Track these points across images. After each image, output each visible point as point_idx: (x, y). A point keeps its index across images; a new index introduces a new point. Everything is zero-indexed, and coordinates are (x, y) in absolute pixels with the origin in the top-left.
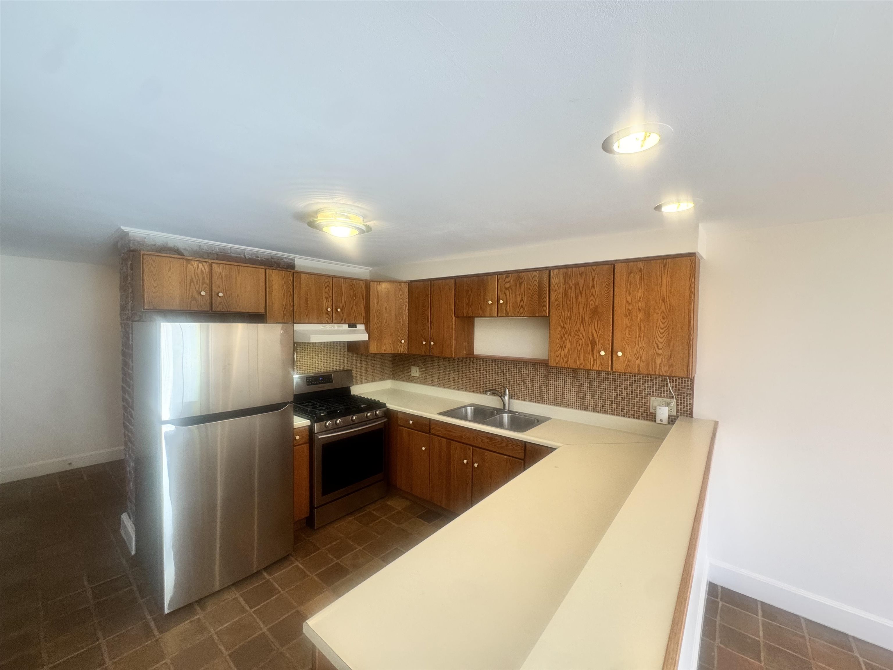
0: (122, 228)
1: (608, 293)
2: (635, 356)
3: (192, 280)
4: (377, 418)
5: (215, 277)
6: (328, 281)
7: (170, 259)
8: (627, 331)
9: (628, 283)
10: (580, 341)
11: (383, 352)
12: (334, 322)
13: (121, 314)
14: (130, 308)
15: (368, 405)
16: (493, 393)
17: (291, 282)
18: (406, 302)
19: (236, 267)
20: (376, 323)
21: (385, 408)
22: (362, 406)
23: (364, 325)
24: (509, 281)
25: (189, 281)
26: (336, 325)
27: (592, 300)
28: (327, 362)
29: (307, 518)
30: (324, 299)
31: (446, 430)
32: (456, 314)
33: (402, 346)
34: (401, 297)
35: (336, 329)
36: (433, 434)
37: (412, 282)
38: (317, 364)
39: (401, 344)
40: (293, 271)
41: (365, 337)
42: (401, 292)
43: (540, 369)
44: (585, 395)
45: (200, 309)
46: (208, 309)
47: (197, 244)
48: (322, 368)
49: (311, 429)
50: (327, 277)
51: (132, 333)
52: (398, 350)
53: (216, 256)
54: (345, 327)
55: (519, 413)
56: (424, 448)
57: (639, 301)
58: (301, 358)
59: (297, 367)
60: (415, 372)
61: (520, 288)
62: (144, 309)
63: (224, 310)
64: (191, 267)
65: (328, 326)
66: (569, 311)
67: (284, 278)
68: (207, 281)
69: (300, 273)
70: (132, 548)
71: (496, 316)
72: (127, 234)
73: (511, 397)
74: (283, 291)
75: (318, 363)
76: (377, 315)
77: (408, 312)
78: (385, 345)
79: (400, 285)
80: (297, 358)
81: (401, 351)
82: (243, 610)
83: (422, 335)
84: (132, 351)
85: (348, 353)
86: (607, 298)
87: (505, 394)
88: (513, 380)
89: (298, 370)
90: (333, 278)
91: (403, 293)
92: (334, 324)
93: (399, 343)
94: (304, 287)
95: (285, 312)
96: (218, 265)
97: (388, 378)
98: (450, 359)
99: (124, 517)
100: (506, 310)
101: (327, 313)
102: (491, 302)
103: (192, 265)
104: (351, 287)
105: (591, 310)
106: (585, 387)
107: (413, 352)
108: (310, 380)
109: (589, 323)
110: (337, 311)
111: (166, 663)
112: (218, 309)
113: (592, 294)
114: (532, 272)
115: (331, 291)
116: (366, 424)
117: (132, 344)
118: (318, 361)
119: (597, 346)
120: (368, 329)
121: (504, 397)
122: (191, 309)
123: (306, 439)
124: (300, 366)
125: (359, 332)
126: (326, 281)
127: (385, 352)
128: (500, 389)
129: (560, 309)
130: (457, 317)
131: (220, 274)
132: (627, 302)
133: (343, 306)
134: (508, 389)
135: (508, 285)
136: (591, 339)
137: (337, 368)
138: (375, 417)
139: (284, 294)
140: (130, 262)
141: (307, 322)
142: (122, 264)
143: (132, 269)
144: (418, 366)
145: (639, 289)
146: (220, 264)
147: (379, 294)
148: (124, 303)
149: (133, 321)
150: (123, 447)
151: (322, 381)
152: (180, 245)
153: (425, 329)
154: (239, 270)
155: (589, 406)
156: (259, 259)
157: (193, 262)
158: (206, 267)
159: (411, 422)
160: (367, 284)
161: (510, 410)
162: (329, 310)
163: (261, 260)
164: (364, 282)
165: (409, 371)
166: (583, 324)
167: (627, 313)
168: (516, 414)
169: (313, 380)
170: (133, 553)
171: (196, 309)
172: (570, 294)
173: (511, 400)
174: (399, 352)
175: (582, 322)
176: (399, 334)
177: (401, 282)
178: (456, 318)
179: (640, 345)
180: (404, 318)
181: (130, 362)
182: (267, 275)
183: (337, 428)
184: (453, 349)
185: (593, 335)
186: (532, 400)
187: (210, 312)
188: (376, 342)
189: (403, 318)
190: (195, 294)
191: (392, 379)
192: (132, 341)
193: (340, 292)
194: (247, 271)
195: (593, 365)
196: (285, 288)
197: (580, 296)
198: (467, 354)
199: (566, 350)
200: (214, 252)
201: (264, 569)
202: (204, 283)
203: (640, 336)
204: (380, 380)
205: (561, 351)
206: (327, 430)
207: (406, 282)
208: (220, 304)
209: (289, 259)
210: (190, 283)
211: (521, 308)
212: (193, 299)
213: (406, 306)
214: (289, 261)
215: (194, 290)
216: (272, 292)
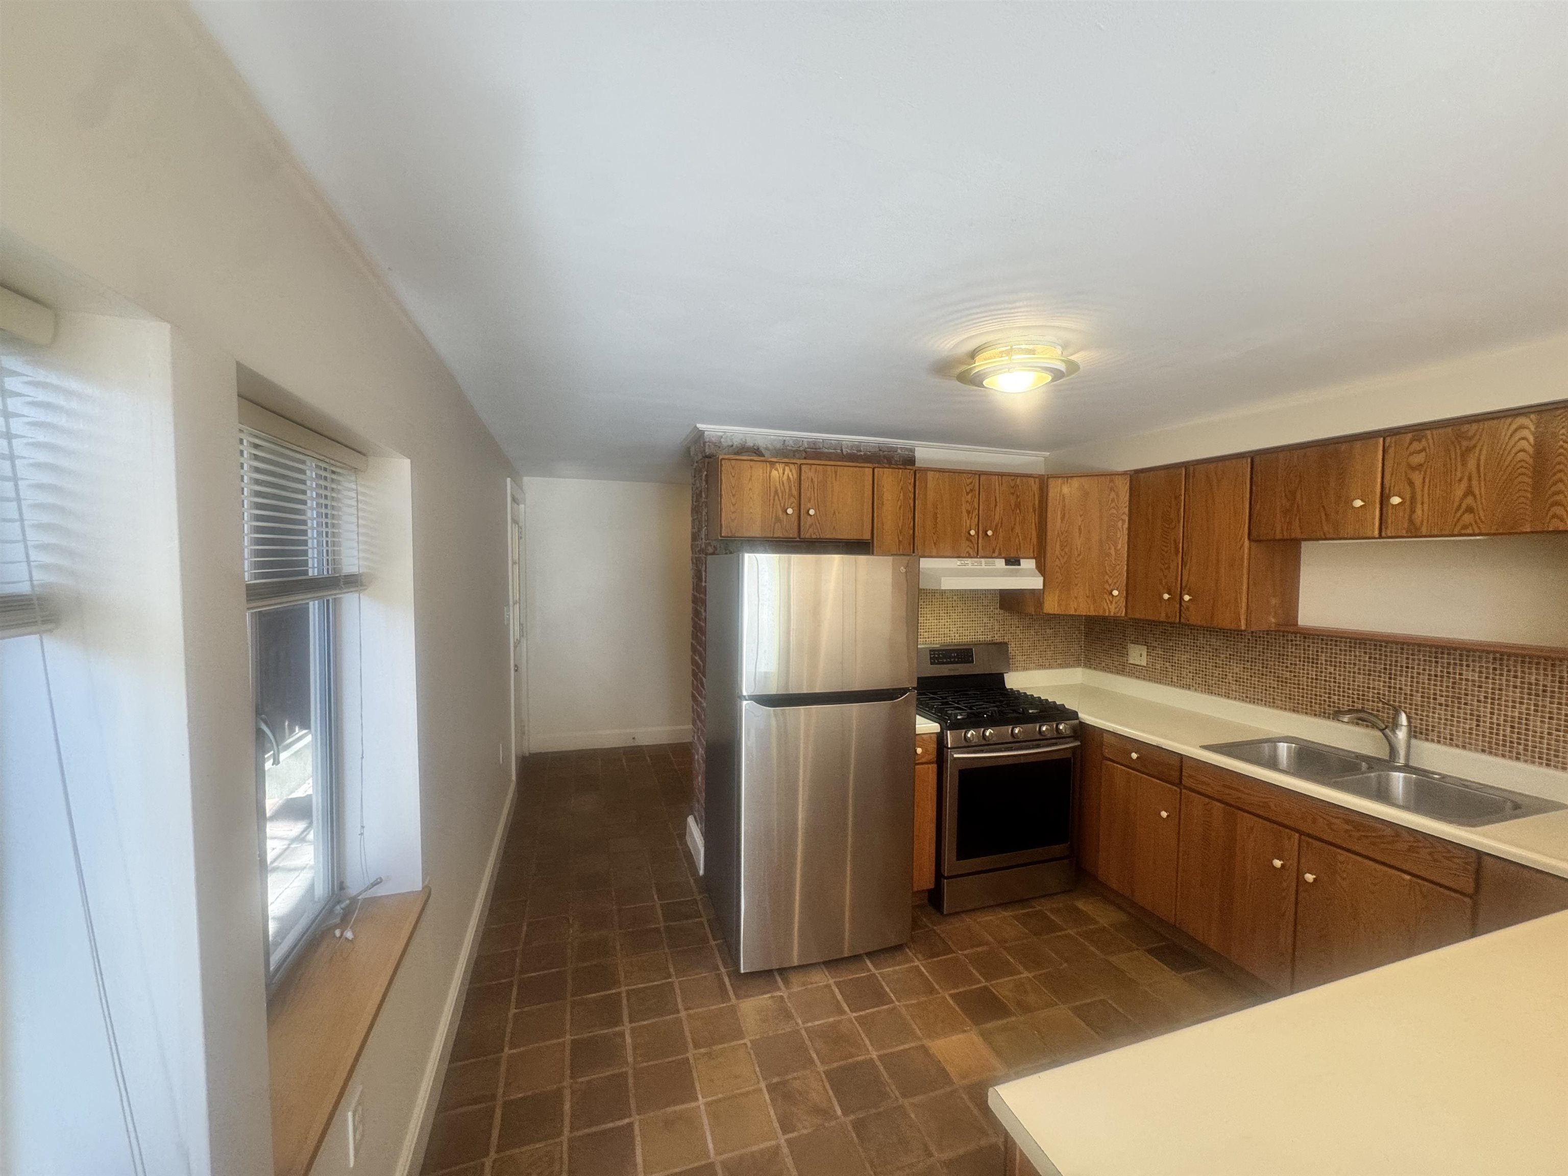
0: (699, 426)
3: (776, 492)
4: (1060, 737)
5: (805, 485)
6: (972, 482)
7: (752, 463)
11: (1072, 612)
12: (981, 553)
13: (692, 545)
14: (703, 537)
15: (1041, 711)
16: (1360, 719)
17: (911, 488)
18: (1124, 513)
19: (833, 467)
20: (1058, 557)
21: (1076, 722)
22: (1030, 711)
23: (1034, 560)
24: (1424, 449)
25: (772, 495)
26: (983, 560)
28: (964, 625)
29: (929, 891)
30: (965, 514)
31: (1224, 786)
32: (1254, 534)
33: (1114, 602)
34: (1113, 505)
35: (984, 566)
36: (1186, 788)
37: (1137, 472)
38: (948, 628)
39: (1111, 599)
40: (914, 468)
41: (1035, 582)
42: (1113, 495)
43: (1523, 672)
45: (786, 535)
46: (796, 536)
47: (781, 438)
48: (955, 636)
49: (940, 739)
50: (970, 475)
51: (706, 571)
52: (1104, 610)
53: (804, 455)
54: (1000, 563)
55: (1443, 777)
56: (1164, 814)
60: (1138, 655)
61: (1464, 464)
62: (721, 536)
63: (814, 537)
64: (776, 472)
65: (969, 561)
67: (900, 482)
68: (795, 492)
69: (927, 470)
70: (699, 864)
71: (1376, 533)
72: (701, 433)
73: (1413, 733)
74: (899, 502)
76: (1061, 541)
77: (1129, 535)
78: (1076, 598)
79: (1112, 481)
81: (1110, 612)
82: (841, 1012)
83: (1161, 580)
84: (706, 596)
85: (1002, 612)
87: (1395, 725)
88: (1423, 693)
90: (979, 475)
91: (1118, 495)
92: (980, 558)
93: (1106, 596)
94: (931, 495)
95: (900, 537)
96: (809, 466)
97: (1077, 663)
98: (1232, 635)
99: (691, 820)
100: (1411, 521)
101: (969, 537)
102: (1363, 504)
104: (1012, 491)
107: (1137, 616)
108: (937, 656)
110: (987, 535)
111: (745, 1044)
112: (808, 536)
114: (1510, 420)
115: (976, 500)
116: (1038, 746)
117: (705, 586)
118: (949, 623)
120: (1041, 568)
121: (1393, 731)
122: (775, 536)
123: (933, 756)
125: (1025, 573)
126: (969, 481)
127: (1077, 614)
128: (1378, 711)
130: (1256, 541)
131: (812, 479)
133: (997, 526)
134: (1405, 712)
135: (1417, 459)
137: (982, 638)
138: (1055, 734)
139: (900, 508)
140: (705, 473)
141: (934, 554)
142: (695, 477)
143: (707, 483)
144: (1146, 644)
146: (811, 465)
147: (1067, 501)
148: (696, 530)
149: (706, 554)
150: (691, 726)
151: (957, 659)
152: (761, 443)
153: (1168, 568)
154: (836, 472)
156: (862, 453)
157: (777, 465)
158: (794, 471)
159: (1134, 756)
160: (1043, 482)
161: (1411, 764)
162: (973, 532)
163: (865, 454)
164: (1037, 480)
165: (1123, 652)
168: (1434, 779)
169: (941, 655)
170: (701, 872)
171: (781, 536)
173: (1414, 742)
174: (1107, 614)
176: (1107, 577)
177: (1111, 475)
178: (1254, 545)
180: (1119, 547)
181: (703, 611)
182: (876, 477)
183: (986, 744)
184: (1243, 611)
186: (1488, 749)
187: (798, 539)
188: (1058, 593)
189: (1116, 547)
190: (780, 512)
191: (1085, 666)
192: (705, 582)
193: (993, 499)
194: (847, 472)
196: (901, 497)
198: (1277, 625)
200: (801, 449)
201: (866, 954)
202: (791, 495)
204: (1061, 666)
206: (968, 746)
207: (1125, 473)
208: (810, 527)
209: (907, 449)
210: (774, 497)
211: (1464, 513)
212: (778, 520)
213: (1123, 521)
214: (907, 453)
215: (779, 506)
216: (883, 504)
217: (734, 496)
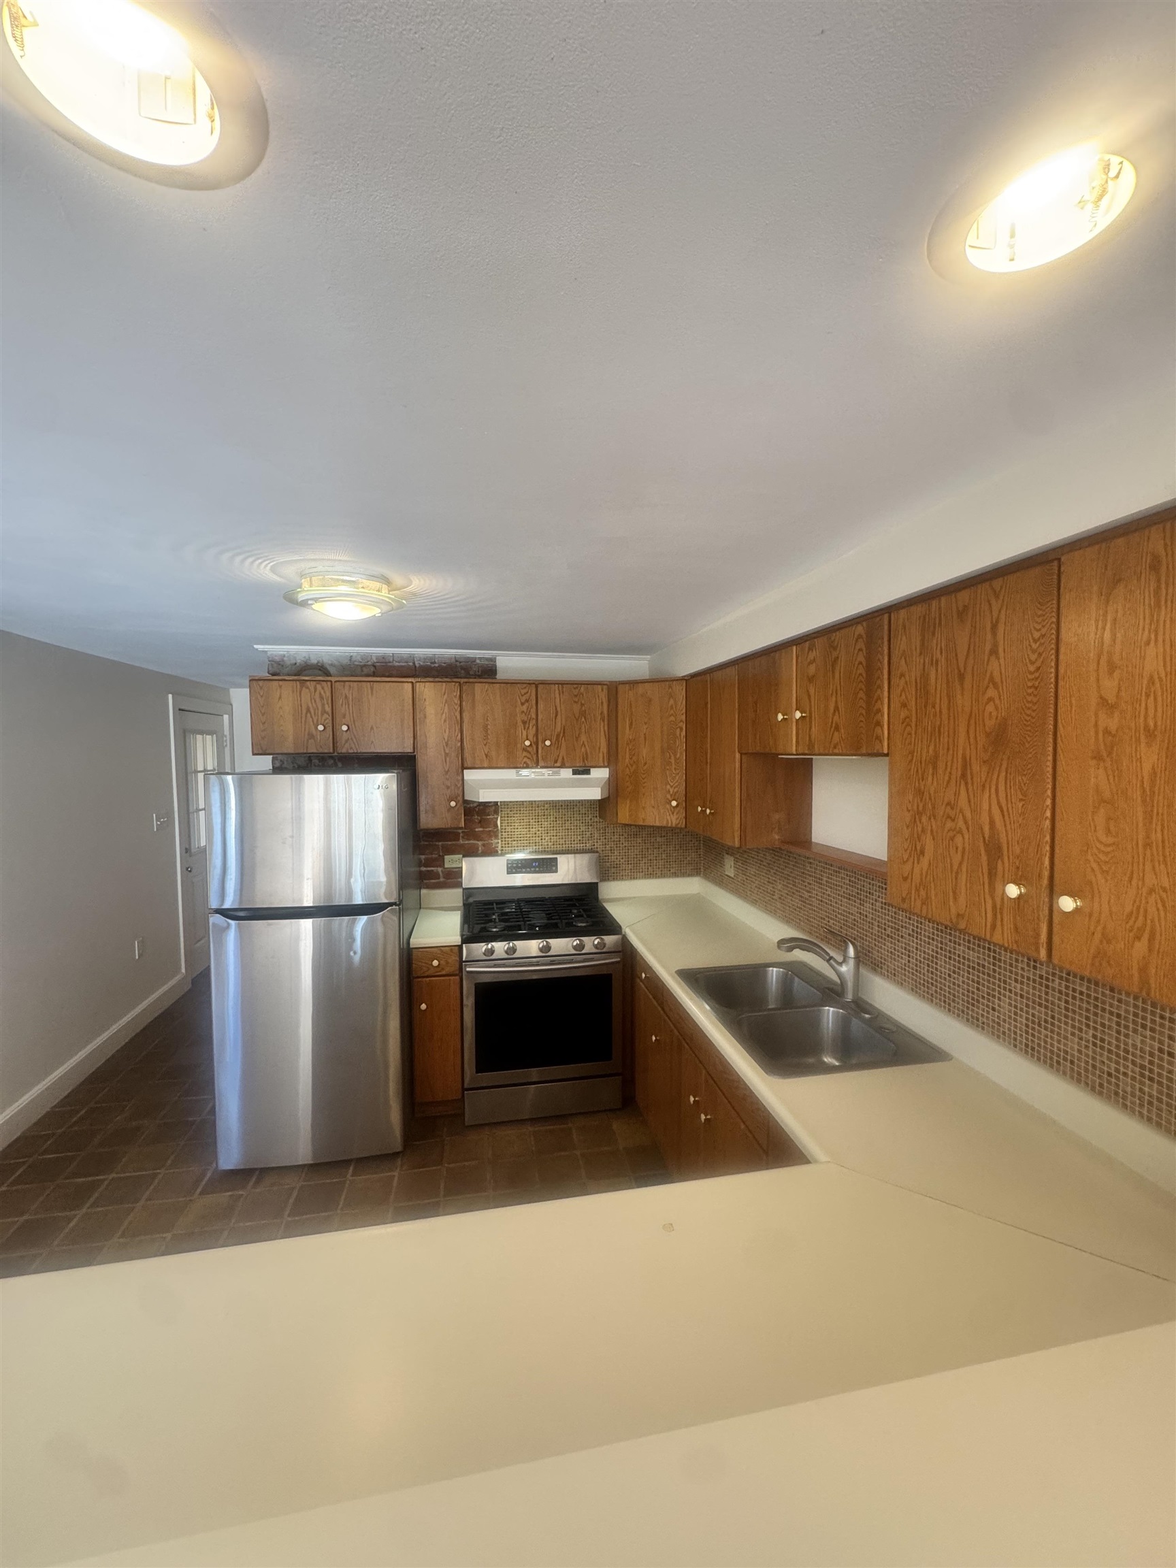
0: (255, 646)
1: (1038, 669)
2: (1131, 923)
3: (308, 710)
5: (338, 701)
6: (527, 692)
7: (281, 683)
8: (1100, 818)
9: (1105, 621)
10: (959, 839)
11: (642, 823)
12: (542, 763)
15: (595, 924)
17: (457, 700)
18: (681, 720)
19: (369, 683)
20: (627, 766)
21: (618, 937)
22: (580, 925)
23: (608, 769)
24: (814, 659)
25: (304, 712)
26: (546, 770)
27: (991, 699)
28: (558, 834)
30: (520, 724)
32: (741, 746)
33: (674, 813)
34: (672, 712)
35: (550, 777)
36: (666, 1014)
37: (690, 677)
38: (539, 837)
39: (672, 810)
42: (672, 702)
44: (1053, 1017)
45: (326, 753)
46: (334, 753)
48: (548, 845)
49: (454, 951)
50: (525, 685)
52: (668, 820)
54: (567, 773)
56: (654, 1038)
57: (1148, 696)
58: (508, 826)
59: (502, 841)
60: (730, 867)
61: (834, 677)
62: (253, 754)
63: (351, 752)
64: (307, 690)
65: (530, 771)
66: (931, 739)
67: (444, 694)
68: (328, 709)
74: (444, 715)
75: (540, 835)
76: (630, 750)
77: (686, 743)
78: (643, 808)
80: (501, 826)
81: (671, 823)
85: (598, 820)
86: (1036, 688)
89: (504, 845)
90: (537, 685)
91: (675, 701)
92: (542, 768)
93: (667, 807)
94: (480, 706)
95: (447, 752)
96: (342, 683)
97: (695, 873)
100: (811, 738)
101: (526, 748)
102: (784, 717)
103: (308, 688)
104: (576, 699)
105: (988, 735)
106: (1054, 990)
107: (691, 828)
108: (515, 865)
109: (983, 779)
110: (545, 745)
112: (344, 751)
113: (992, 679)
114: (854, 628)
115: (533, 710)
116: (572, 961)
118: (540, 832)
119: (1003, 863)
120: (611, 777)
122: (309, 752)
123: (449, 968)
124: (507, 839)
126: (521, 691)
127: (645, 824)
129: (910, 734)
130: (742, 754)
132: (1103, 701)
133: (558, 736)
134: (853, 944)
135: (812, 670)
136: (987, 836)
138: (603, 949)
139: (445, 721)
141: (487, 765)
144: (733, 854)
145: (1148, 643)
146: (344, 681)
151: (537, 869)
154: (372, 688)
155: (1066, 1059)
157: (308, 683)
158: (328, 689)
159: (643, 976)
160: (615, 689)
161: (856, 1002)
162: (528, 743)
164: (605, 687)
165: (722, 864)
166: (966, 784)
167: (1102, 747)
169: (520, 865)
172: (933, 681)
173: (864, 973)
174: (670, 825)
175: (964, 776)
176: (668, 787)
177: (673, 681)
178: (743, 759)
179: (1150, 880)
180: (678, 756)
182: (416, 691)
183: (508, 958)
184: (737, 826)
185: (992, 823)
188: (628, 802)
189: (675, 755)
190: (311, 729)
191: (703, 876)
193: (553, 708)
194: (387, 688)
195: (994, 927)
196: (446, 710)
197: (958, 687)
198: (782, 842)
199: (925, 861)
201: (357, 1160)
202: (324, 712)
203: (1148, 845)
204: (675, 875)
205: (913, 863)
206: (487, 960)
207: (682, 679)
208: (346, 741)
209: (487, 659)
210: (306, 714)
211: (834, 731)
212: (311, 736)
213: (681, 729)
214: (487, 663)
215: (312, 723)
216: (425, 717)
217: (263, 715)
